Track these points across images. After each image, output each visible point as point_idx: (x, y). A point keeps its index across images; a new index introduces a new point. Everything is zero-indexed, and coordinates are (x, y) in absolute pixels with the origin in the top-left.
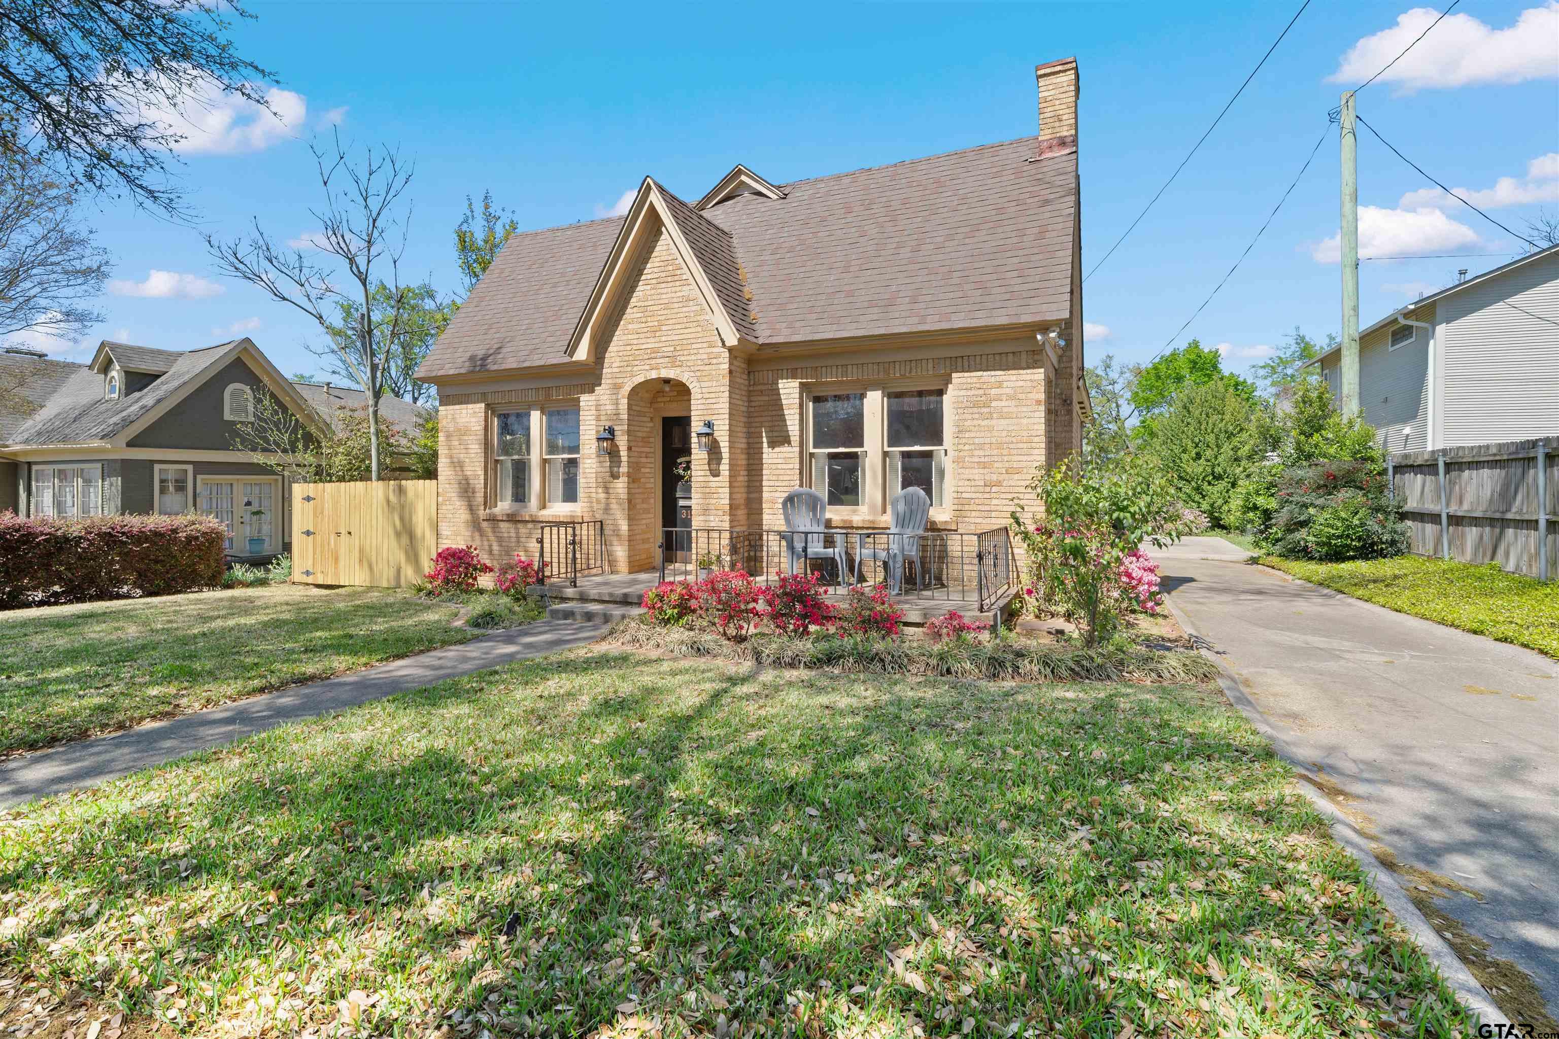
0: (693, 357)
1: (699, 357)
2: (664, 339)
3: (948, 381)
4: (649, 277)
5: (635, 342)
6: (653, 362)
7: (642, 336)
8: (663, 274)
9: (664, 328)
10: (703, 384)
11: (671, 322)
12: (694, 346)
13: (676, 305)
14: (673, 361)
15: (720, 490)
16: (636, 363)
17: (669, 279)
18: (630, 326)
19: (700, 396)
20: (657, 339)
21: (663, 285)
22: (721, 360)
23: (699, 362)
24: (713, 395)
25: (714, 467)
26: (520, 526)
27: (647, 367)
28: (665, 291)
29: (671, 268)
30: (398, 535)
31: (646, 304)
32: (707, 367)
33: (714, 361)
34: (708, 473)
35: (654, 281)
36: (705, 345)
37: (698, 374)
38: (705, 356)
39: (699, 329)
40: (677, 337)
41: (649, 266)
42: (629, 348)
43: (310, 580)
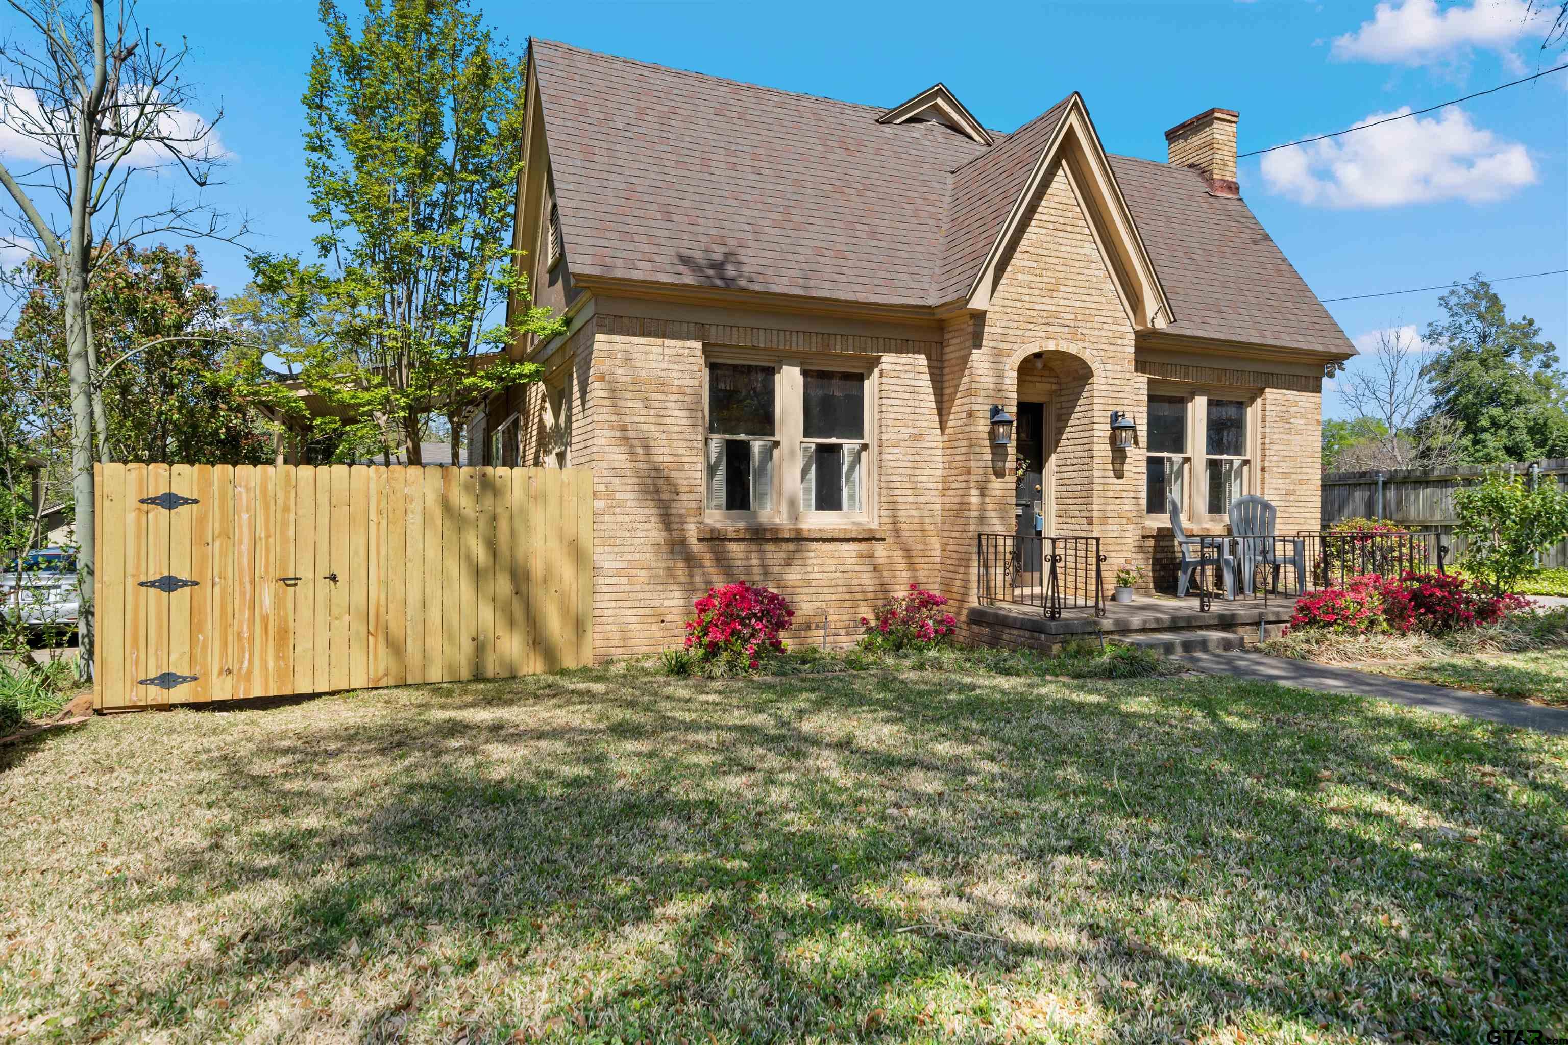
0: (1096, 332)
1: (1103, 333)
2: (1062, 302)
3: (1261, 392)
4: (1044, 218)
5: (1027, 298)
6: (1050, 329)
7: (1036, 292)
8: (1061, 220)
9: (1062, 288)
10: (1109, 367)
11: (1071, 283)
12: (1097, 319)
13: (1077, 264)
14: (1075, 335)
15: (1124, 494)
16: (1031, 326)
17: (1069, 228)
18: (1020, 276)
19: (1103, 381)
20: (1055, 301)
21: (1061, 234)
22: (1126, 342)
23: (1104, 340)
24: (1117, 382)
25: (1118, 467)
26: (770, 547)
27: (1043, 335)
28: (1064, 241)
29: (1070, 215)
30: (478, 574)
31: (1040, 251)
32: (1112, 348)
33: (1120, 342)
34: (1111, 474)
35: (1051, 226)
36: (1110, 320)
37: (1102, 353)
38: (1110, 334)
39: (1103, 299)
40: (1078, 304)
41: (1043, 203)
42: (1019, 304)
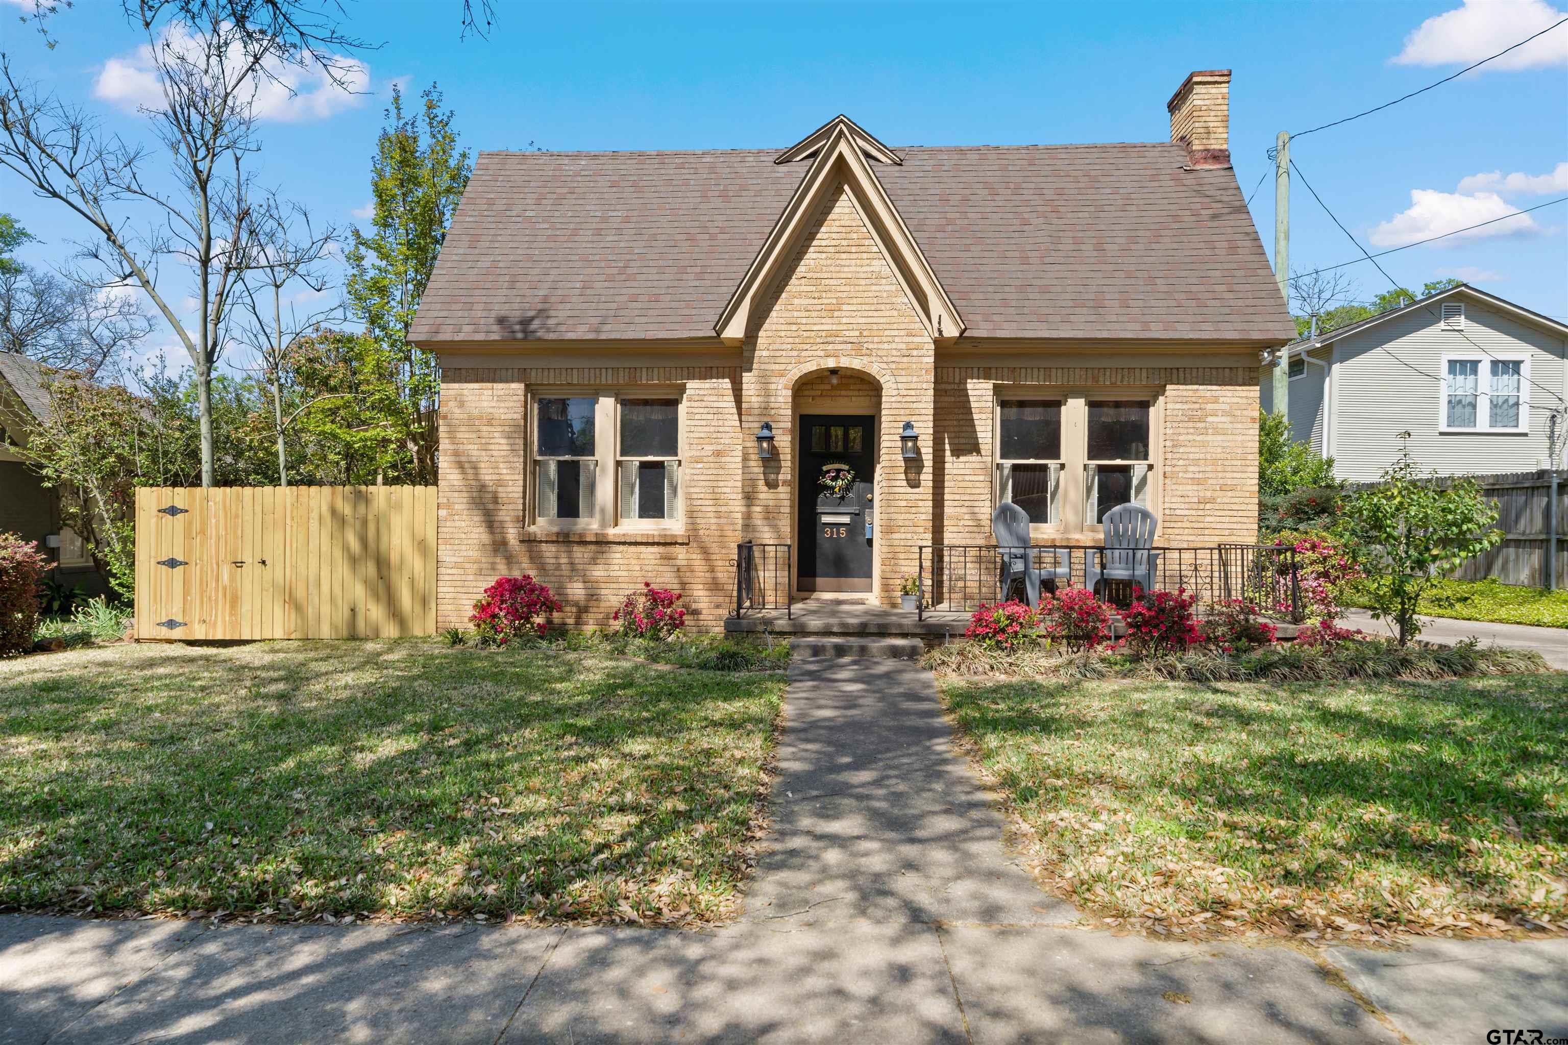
0: (886, 346)
1: (894, 346)
2: (844, 320)
3: (1161, 391)
4: (824, 243)
5: (804, 321)
6: (830, 347)
7: (814, 314)
8: (844, 243)
9: (845, 307)
10: (900, 379)
11: (855, 301)
12: (887, 333)
13: (863, 282)
14: (858, 348)
15: (921, 503)
16: (805, 347)
17: (854, 249)
18: (796, 301)
19: (895, 393)
20: (835, 320)
21: (844, 256)
22: (924, 352)
23: (894, 353)
24: (913, 393)
25: (912, 476)
26: (576, 548)
27: (822, 354)
28: (847, 262)
29: (855, 236)
31: (819, 275)
32: (905, 359)
33: (915, 353)
34: (904, 483)
35: (832, 249)
36: (902, 333)
37: (893, 366)
38: (904, 346)
39: (895, 313)
40: (863, 320)
41: (823, 229)
42: (794, 327)
43: (177, 633)
